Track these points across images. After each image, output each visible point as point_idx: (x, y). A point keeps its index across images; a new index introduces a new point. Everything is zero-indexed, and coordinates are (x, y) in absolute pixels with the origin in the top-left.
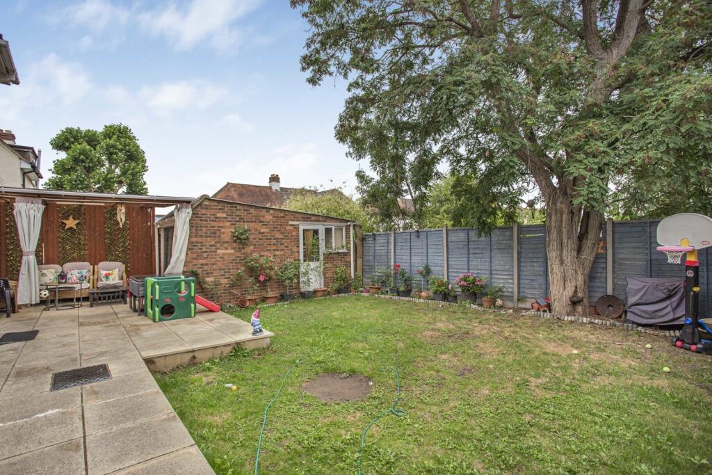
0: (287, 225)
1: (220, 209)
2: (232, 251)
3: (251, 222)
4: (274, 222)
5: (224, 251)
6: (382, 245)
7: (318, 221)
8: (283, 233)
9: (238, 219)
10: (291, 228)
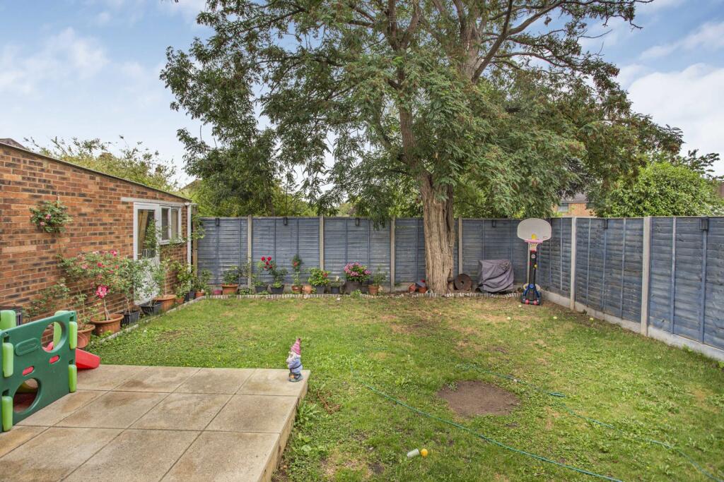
0: (119, 203)
1: (9, 165)
2: (33, 248)
3: (67, 194)
4: (100, 197)
5: (17, 249)
6: (231, 233)
7: (155, 198)
8: (114, 215)
9: (43, 188)
10: (124, 207)
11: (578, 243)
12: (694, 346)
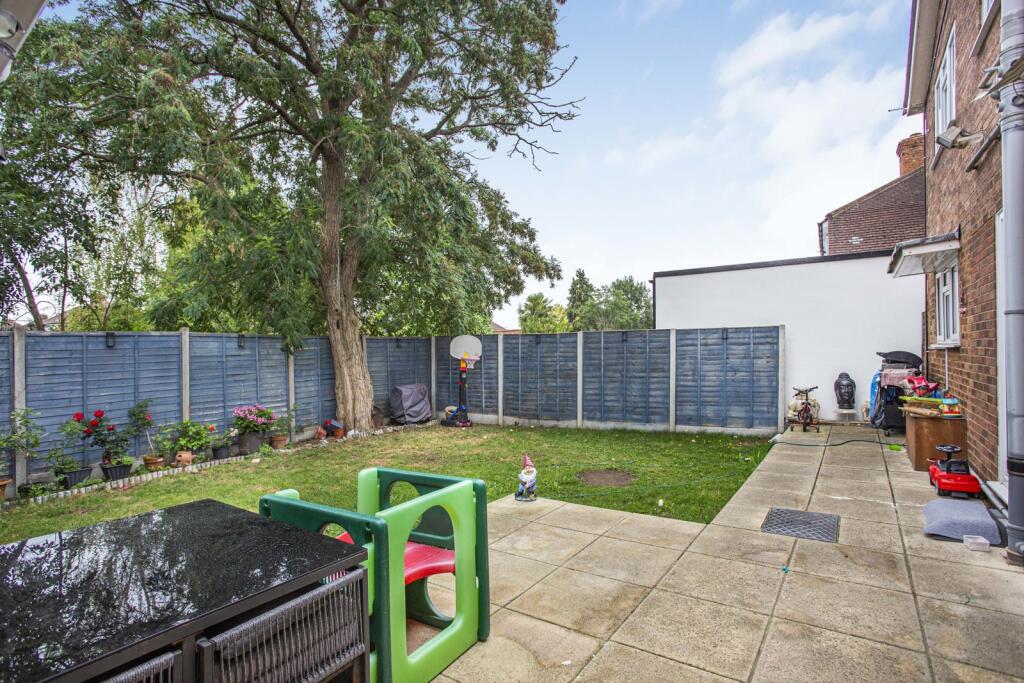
11: (506, 359)
12: (619, 425)
